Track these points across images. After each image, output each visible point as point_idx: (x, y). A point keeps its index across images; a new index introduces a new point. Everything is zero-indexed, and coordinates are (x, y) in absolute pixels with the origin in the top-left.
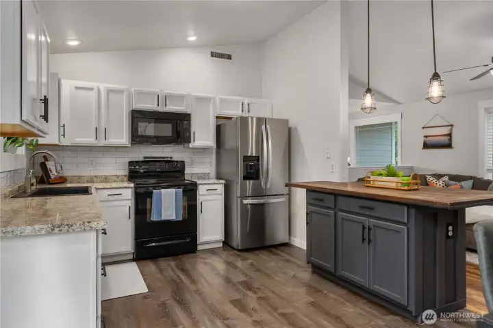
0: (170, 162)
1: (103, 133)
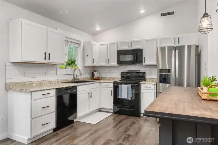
1: (108, 61)
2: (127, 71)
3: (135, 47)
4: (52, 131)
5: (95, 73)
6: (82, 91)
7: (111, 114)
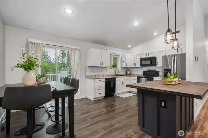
0: (155, 71)
1: (135, 64)
2: (147, 70)
3: (151, 56)
4: (103, 98)
5: (128, 71)
6: (118, 80)
7: (135, 94)
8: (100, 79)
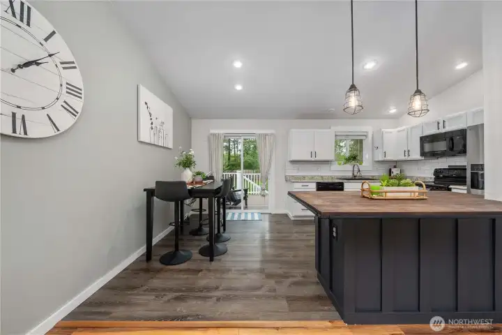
1: (407, 153)
2: (446, 168)
3: (450, 128)
8: (305, 184)
